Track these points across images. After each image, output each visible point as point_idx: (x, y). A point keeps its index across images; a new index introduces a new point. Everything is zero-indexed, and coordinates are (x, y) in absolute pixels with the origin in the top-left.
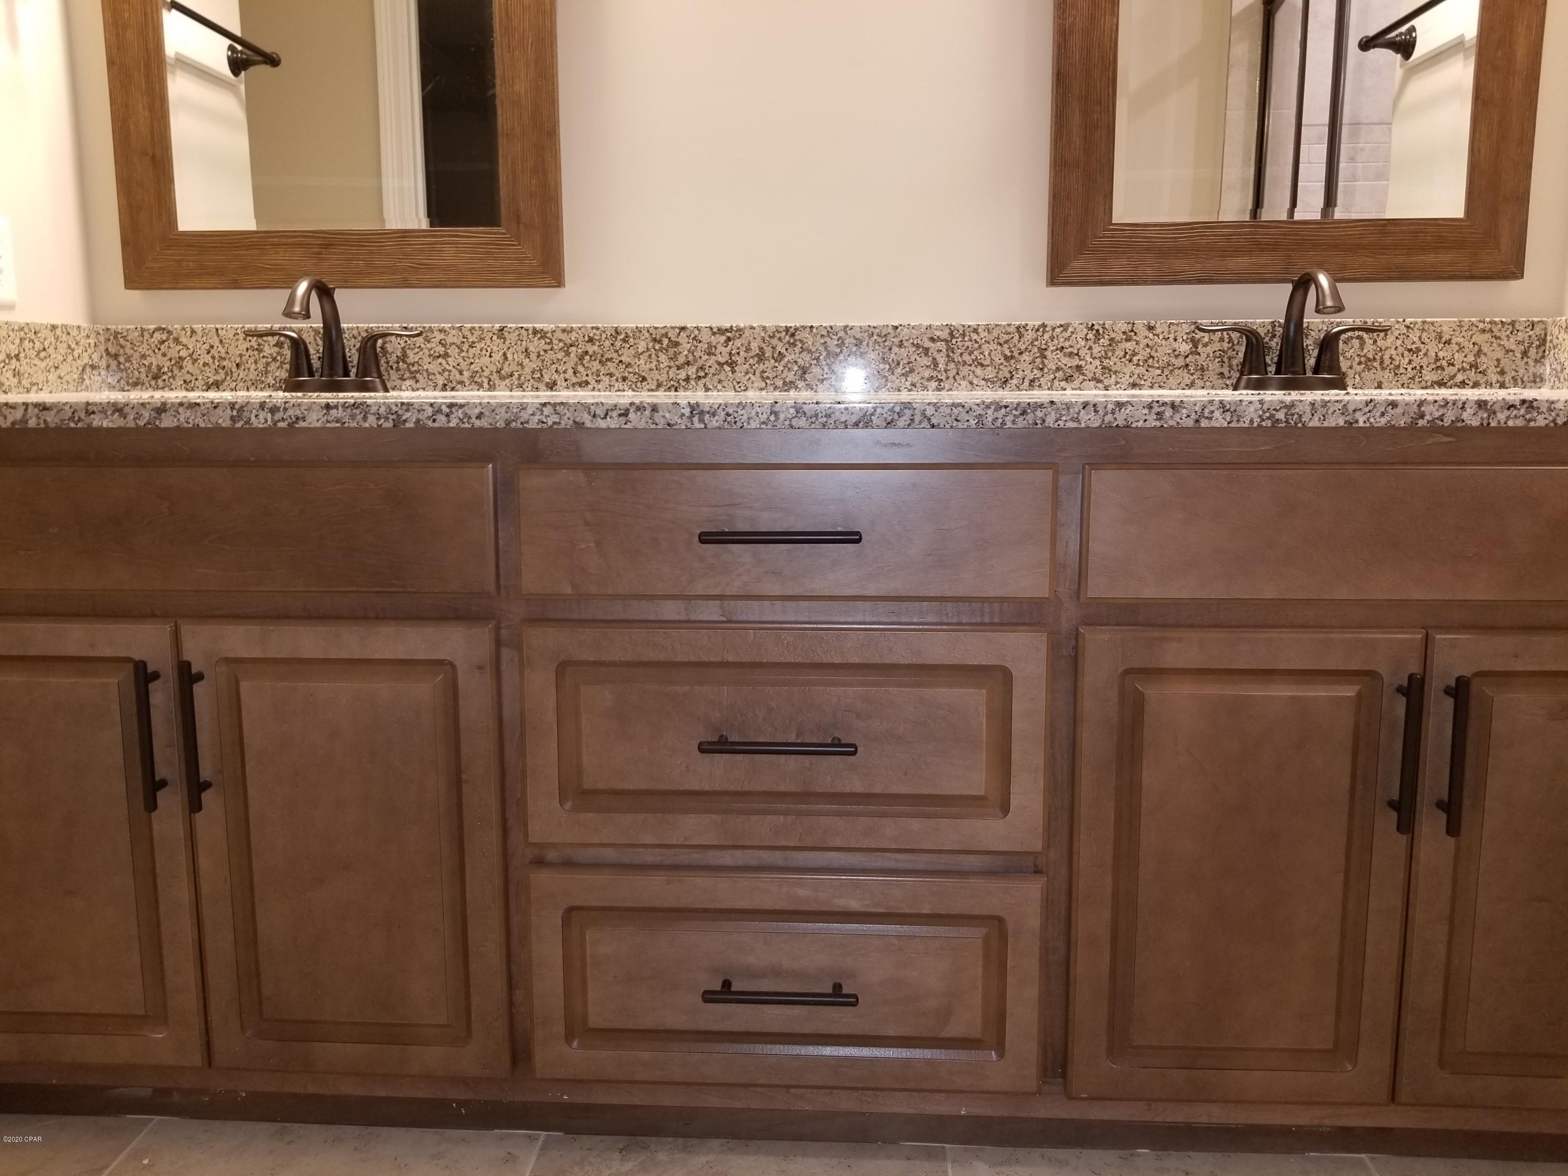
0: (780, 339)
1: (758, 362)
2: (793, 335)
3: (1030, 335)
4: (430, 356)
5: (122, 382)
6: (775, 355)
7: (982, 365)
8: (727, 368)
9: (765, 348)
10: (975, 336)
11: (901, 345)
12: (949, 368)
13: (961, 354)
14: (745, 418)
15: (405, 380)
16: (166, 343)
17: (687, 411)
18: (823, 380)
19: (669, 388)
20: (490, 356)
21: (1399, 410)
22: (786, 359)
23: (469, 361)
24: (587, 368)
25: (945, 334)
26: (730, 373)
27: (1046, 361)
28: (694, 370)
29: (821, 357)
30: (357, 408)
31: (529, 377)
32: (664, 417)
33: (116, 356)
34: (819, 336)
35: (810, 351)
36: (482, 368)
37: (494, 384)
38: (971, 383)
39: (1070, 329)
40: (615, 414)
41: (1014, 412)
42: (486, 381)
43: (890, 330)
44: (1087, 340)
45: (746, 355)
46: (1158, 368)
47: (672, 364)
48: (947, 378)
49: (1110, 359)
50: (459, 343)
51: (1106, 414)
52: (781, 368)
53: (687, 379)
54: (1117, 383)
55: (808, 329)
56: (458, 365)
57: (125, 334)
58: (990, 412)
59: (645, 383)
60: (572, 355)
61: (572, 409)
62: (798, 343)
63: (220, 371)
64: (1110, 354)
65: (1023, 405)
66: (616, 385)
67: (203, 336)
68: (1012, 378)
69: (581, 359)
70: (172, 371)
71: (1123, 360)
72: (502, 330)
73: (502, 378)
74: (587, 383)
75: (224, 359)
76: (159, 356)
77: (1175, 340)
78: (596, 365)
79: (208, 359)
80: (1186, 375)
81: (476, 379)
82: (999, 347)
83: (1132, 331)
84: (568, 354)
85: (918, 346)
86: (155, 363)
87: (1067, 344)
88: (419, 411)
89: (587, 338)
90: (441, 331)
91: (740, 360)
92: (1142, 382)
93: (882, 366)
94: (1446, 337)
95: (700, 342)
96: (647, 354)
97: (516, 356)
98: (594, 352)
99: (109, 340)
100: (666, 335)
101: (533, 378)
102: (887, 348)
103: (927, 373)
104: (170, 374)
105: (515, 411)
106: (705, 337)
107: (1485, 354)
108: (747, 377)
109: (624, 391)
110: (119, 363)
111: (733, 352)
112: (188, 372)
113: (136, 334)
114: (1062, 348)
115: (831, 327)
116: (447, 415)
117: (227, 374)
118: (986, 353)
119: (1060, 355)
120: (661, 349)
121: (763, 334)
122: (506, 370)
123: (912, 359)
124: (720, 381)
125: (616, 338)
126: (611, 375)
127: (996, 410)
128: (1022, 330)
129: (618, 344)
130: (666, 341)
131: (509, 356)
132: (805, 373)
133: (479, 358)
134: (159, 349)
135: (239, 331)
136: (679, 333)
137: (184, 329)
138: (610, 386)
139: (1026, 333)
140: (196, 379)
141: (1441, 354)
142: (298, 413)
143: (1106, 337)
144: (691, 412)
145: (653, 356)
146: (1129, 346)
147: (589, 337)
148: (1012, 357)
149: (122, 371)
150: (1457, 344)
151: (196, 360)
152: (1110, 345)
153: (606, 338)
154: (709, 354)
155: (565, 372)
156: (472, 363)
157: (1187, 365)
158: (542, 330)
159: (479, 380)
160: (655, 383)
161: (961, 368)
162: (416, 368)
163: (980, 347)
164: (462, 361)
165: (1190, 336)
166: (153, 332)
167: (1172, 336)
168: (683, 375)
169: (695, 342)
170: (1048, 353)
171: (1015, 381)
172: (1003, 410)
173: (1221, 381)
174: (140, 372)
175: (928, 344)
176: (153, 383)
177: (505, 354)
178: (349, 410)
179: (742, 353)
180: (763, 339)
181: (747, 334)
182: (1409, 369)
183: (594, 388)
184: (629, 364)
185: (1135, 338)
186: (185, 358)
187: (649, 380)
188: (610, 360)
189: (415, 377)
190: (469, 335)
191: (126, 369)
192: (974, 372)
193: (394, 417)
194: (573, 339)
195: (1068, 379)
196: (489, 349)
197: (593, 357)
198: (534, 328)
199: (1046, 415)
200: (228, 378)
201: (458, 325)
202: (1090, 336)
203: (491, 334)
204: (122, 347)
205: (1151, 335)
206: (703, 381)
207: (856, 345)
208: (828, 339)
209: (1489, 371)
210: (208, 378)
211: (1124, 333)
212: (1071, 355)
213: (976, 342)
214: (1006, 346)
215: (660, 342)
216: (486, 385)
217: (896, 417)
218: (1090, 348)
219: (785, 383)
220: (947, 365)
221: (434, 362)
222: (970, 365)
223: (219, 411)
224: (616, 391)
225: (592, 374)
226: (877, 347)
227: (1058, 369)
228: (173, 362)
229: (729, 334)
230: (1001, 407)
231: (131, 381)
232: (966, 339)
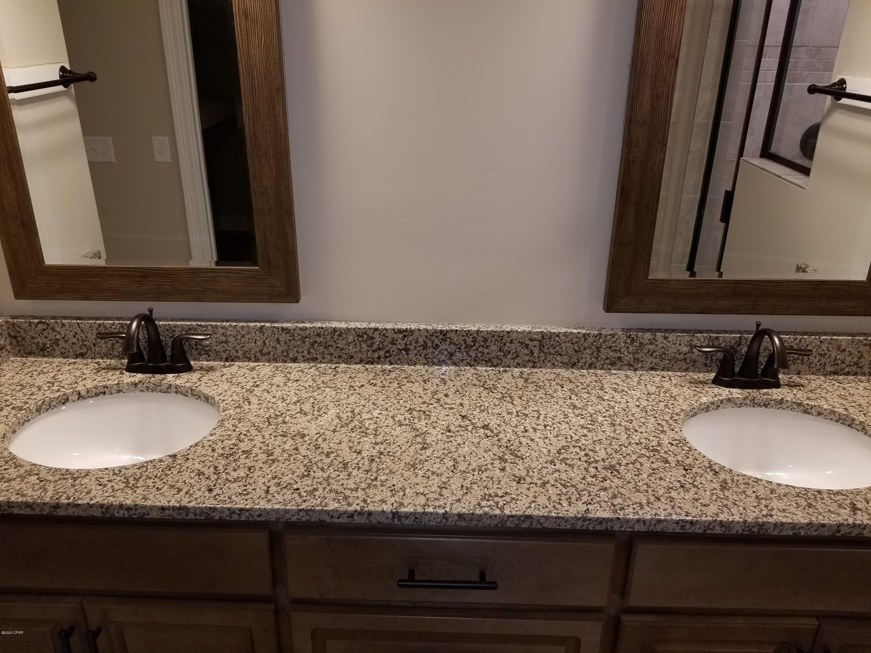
0: (437, 337)
1: (423, 349)
2: (445, 335)
3: (590, 340)
4: (217, 342)
5: (22, 352)
6: (434, 346)
7: (560, 355)
8: (404, 352)
9: (427, 341)
10: (557, 339)
11: (511, 342)
12: (540, 355)
13: (548, 349)
14: (427, 520)
15: (201, 355)
16: (47, 331)
17: (390, 516)
18: (463, 360)
19: (368, 362)
20: (255, 343)
21: (826, 529)
22: (440, 348)
23: (241, 345)
24: (316, 350)
25: (539, 337)
26: (406, 355)
27: (600, 354)
28: (383, 353)
29: (462, 348)
30: (182, 510)
31: (280, 355)
32: (376, 518)
33: (15, 337)
34: (461, 336)
35: (455, 344)
36: (250, 349)
37: (258, 358)
38: (553, 364)
39: (616, 337)
40: (345, 516)
41: (595, 523)
42: (253, 356)
43: (505, 334)
44: (626, 343)
45: (415, 345)
46: (668, 360)
47: (369, 349)
48: (539, 361)
49: (639, 354)
50: (235, 335)
51: (650, 525)
52: (437, 353)
53: (379, 358)
54: (642, 367)
55: (455, 332)
56: (235, 347)
57: (19, 325)
58: (580, 522)
59: (353, 359)
60: (307, 343)
61: (318, 513)
62: (448, 339)
63: (83, 347)
64: (639, 351)
66: (335, 360)
67: (69, 327)
68: (578, 362)
69: (313, 345)
70: (52, 346)
71: (647, 355)
72: (262, 328)
73: (263, 355)
74: (317, 359)
75: (85, 341)
76: (44, 339)
77: (680, 345)
78: (322, 349)
79: (75, 340)
80: (684, 364)
81: (247, 355)
82: (572, 345)
83: (654, 339)
84: (304, 342)
85: (522, 343)
86: (41, 342)
87: (613, 345)
88: (221, 512)
89: (316, 334)
90: (223, 327)
91: (412, 348)
92: (657, 367)
93: (499, 353)
94: (843, 348)
95: (387, 337)
96: (354, 343)
97: (271, 343)
98: (321, 342)
99: (9, 328)
100: (365, 333)
101: (283, 355)
102: (503, 344)
103: (527, 359)
104: (51, 348)
106: (390, 334)
107: (864, 358)
108: (416, 357)
109: (340, 363)
110: (18, 342)
111: (407, 343)
112: (63, 348)
113: (26, 325)
114: (611, 347)
115: (469, 331)
116: (239, 515)
117: (88, 349)
118: (564, 348)
119: (609, 351)
120: (363, 341)
121: (426, 334)
122: (265, 350)
123: (518, 350)
124: (399, 359)
125: (334, 334)
126: (331, 354)
127: (583, 521)
128: (587, 336)
129: (336, 337)
130: (365, 336)
131: (267, 342)
132: (452, 356)
133: (248, 344)
134: (43, 334)
135: (93, 325)
136: (374, 332)
137: (57, 323)
138: (331, 360)
139: (589, 338)
140: (69, 352)
141: (838, 357)
142: (144, 511)
143: (638, 342)
144: (393, 516)
145: (358, 344)
146: (652, 347)
147: (317, 333)
148: (580, 351)
149: (20, 346)
150: (848, 352)
151: (67, 341)
152: (640, 346)
153: (328, 334)
154: (393, 344)
155: (302, 352)
156: (243, 346)
157: (685, 359)
158: (287, 328)
159: (249, 356)
160: (359, 359)
161: (548, 356)
162: (208, 348)
163: (560, 345)
164: (237, 345)
165: (689, 343)
166: (37, 324)
167: (678, 343)
168: (376, 355)
169: (384, 337)
170: (602, 350)
171: (580, 364)
172: (588, 522)
173: (705, 368)
174: (32, 347)
175: (528, 342)
176: (41, 353)
177: (264, 342)
178: (176, 511)
179: (413, 344)
180: (426, 337)
181: (416, 333)
182: (818, 365)
183: (321, 361)
184: (343, 348)
185: (655, 343)
186: (60, 340)
187: (355, 358)
188: (331, 346)
189: (208, 354)
190: (241, 331)
191: (23, 345)
192: (555, 358)
193: (206, 515)
194: (307, 334)
195: (613, 364)
196: (254, 338)
197: (320, 344)
198: (282, 327)
199: (614, 525)
200: (89, 352)
201: (234, 324)
202: (628, 341)
203: (255, 330)
204: (18, 332)
205: (665, 342)
206: (389, 359)
207: (484, 341)
208: (467, 338)
209: (865, 367)
210: (76, 351)
211: (649, 340)
212: (615, 351)
213: (558, 342)
214: (576, 345)
215: (362, 337)
216: (253, 359)
217: (521, 522)
218: (628, 348)
219: (439, 361)
220: (539, 354)
221: (220, 345)
222: (554, 354)
223: (94, 509)
224: (335, 363)
225: (320, 353)
226: (497, 343)
227: (607, 358)
228: (52, 342)
229: (405, 333)
230: (587, 520)
231: (27, 352)
232: (552, 340)
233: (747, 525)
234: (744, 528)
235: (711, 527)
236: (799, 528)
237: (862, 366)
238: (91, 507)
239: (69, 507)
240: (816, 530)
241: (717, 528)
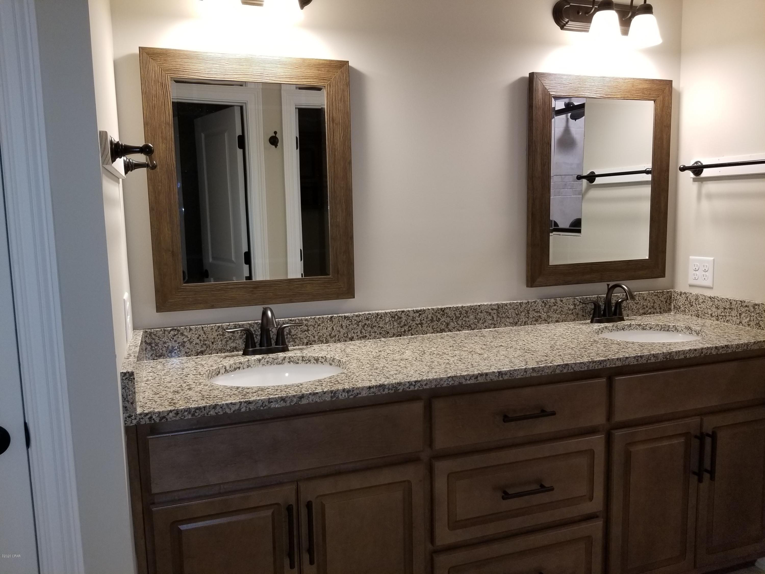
0: (439, 313)
1: (431, 323)
2: (443, 311)
3: (524, 306)
4: (301, 331)
5: (153, 355)
6: (437, 319)
7: (508, 318)
8: (420, 326)
9: (433, 317)
10: (506, 307)
11: (481, 312)
12: (498, 319)
13: (502, 314)
15: (290, 342)
16: (177, 336)
17: (497, 374)
18: (454, 327)
19: (398, 335)
20: (327, 329)
22: (441, 321)
23: (317, 332)
24: (366, 330)
25: (496, 307)
26: (421, 328)
27: (529, 315)
28: (407, 327)
29: (454, 319)
31: (343, 336)
32: (490, 377)
33: (150, 344)
34: (453, 311)
35: (450, 317)
36: (323, 334)
37: (328, 340)
38: (505, 324)
39: (537, 303)
40: (473, 378)
41: (598, 364)
42: (325, 339)
43: (478, 307)
44: (542, 306)
45: (426, 320)
46: (564, 315)
47: (399, 326)
48: (497, 323)
49: (549, 312)
50: (313, 325)
52: (439, 324)
53: (405, 331)
54: (552, 321)
55: (449, 309)
56: (313, 334)
57: (155, 333)
58: (591, 364)
59: (388, 334)
60: (360, 326)
61: (459, 378)
62: (445, 314)
63: (204, 346)
64: (549, 311)
65: (600, 361)
66: (377, 336)
67: (195, 331)
68: (518, 321)
69: (364, 327)
70: (179, 348)
71: (553, 312)
72: (332, 318)
73: (331, 338)
74: (366, 336)
75: (206, 340)
76: (173, 342)
77: (569, 304)
78: (369, 329)
79: (198, 341)
80: (573, 317)
81: (320, 339)
82: (514, 311)
83: (556, 302)
84: (358, 325)
85: (487, 312)
86: (171, 345)
87: (536, 308)
88: (404, 385)
89: (366, 318)
90: (306, 320)
91: (424, 322)
92: (559, 320)
93: (475, 321)
94: (645, 298)
95: (409, 316)
96: (389, 323)
97: (337, 328)
98: (369, 324)
99: (147, 337)
100: (396, 315)
101: (344, 336)
102: (477, 314)
103: (490, 322)
104: (178, 350)
105: (438, 381)
106: (411, 314)
107: (656, 303)
108: (427, 329)
109: (380, 338)
110: (152, 347)
111: (422, 319)
112: (188, 348)
113: (161, 333)
114: (534, 310)
115: (457, 307)
117: (207, 347)
118: (510, 313)
119: (534, 312)
120: (395, 320)
121: (433, 312)
122: (333, 334)
123: (485, 317)
124: (417, 331)
125: (377, 317)
126: (375, 332)
127: (593, 363)
128: (521, 304)
129: (378, 319)
130: (396, 317)
131: (334, 328)
132: (448, 325)
133: (322, 330)
134: (173, 339)
135: (213, 328)
136: (401, 314)
137: (186, 329)
138: (375, 337)
139: (523, 305)
140: (192, 351)
141: (644, 304)
143: (548, 305)
144: (499, 374)
145: (392, 323)
146: (555, 307)
147: (367, 317)
148: (518, 314)
149: (153, 350)
150: (648, 300)
151: (192, 342)
152: (549, 308)
153: (373, 318)
154: (413, 321)
155: (357, 333)
156: (319, 333)
157: (573, 313)
158: (348, 316)
159: (322, 339)
160: (392, 334)
161: (502, 319)
162: (295, 337)
163: (508, 311)
164: (315, 332)
165: (573, 303)
166: (170, 331)
167: (568, 303)
168: (403, 330)
169: (407, 317)
170: (530, 312)
171: (520, 323)
172: (595, 363)
173: (583, 318)
174: (162, 350)
175: (490, 311)
176: (169, 354)
177: (333, 328)
178: (378, 388)
179: (425, 319)
180: (433, 314)
181: (427, 312)
182: (636, 310)
183: (369, 338)
184: (382, 327)
185: (557, 304)
186: (186, 342)
187: (390, 333)
188: (375, 326)
189: (294, 341)
190: (318, 321)
191: (156, 349)
192: (506, 320)
194: (360, 319)
195: (536, 321)
196: (326, 326)
197: (368, 326)
198: (345, 316)
200: (208, 349)
201: (313, 317)
202: (543, 305)
203: (327, 320)
204: (154, 339)
205: (561, 303)
206: (411, 332)
207: (466, 313)
208: (456, 312)
210: (198, 350)
211: (553, 303)
212: (537, 312)
213: (507, 309)
214: (516, 310)
215: (394, 318)
216: (324, 341)
218: (543, 309)
219: (441, 330)
220: (497, 318)
221: (303, 334)
222: (505, 318)
224: (377, 339)
225: (368, 332)
226: (473, 314)
227: (533, 317)
228: (180, 344)
229: (420, 313)
231: (158, 355)
232: (503, 308)
233: (664, 354)
234: (663, 356)
235: (649, 358)
236: (686, 353)
237: (656, 308)
238: (325, 393)
239: (310, 396)
240: (693, 354)
241: (652, 358)
